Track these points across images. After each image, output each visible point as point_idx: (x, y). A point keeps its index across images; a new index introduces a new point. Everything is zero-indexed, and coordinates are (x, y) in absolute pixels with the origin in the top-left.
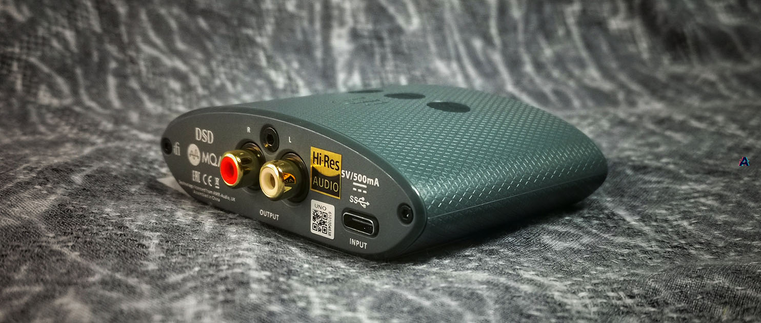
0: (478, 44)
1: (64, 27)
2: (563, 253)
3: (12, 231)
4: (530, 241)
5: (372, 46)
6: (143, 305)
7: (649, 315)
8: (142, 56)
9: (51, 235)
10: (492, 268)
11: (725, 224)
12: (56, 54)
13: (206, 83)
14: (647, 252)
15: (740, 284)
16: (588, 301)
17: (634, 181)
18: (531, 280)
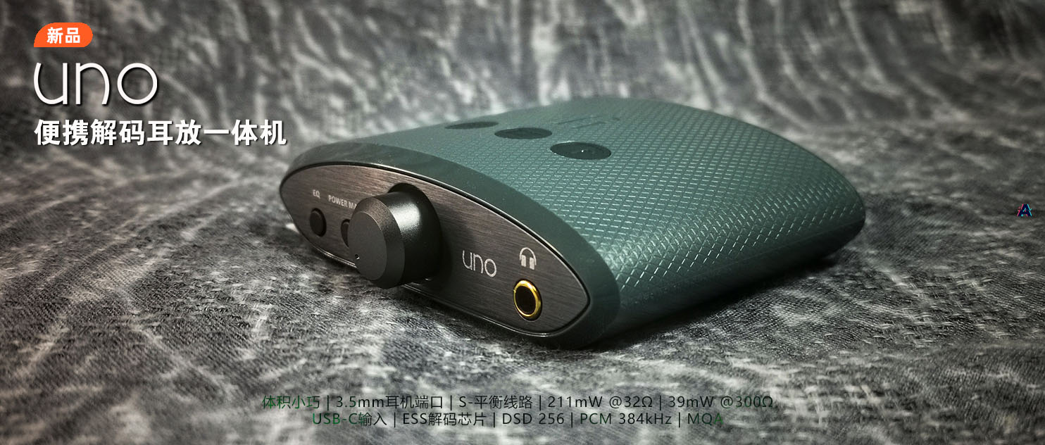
0: (721, 39)
1: (204, 36)
2: (797, 331)
3: (90, 307)
4: (755, 314)
5: (583, 47)
6: (219, 416)
7: (900, 423)
8: (297, 69)
9: (136, 312)
10: (693, 356)
11: (1030, 284)
12: (193, 70)
13: (374, 98)
14: (915, 327)
15: (1034, 381)
16: (817, 400)
17: (909, 226)
18: (744, 371)
